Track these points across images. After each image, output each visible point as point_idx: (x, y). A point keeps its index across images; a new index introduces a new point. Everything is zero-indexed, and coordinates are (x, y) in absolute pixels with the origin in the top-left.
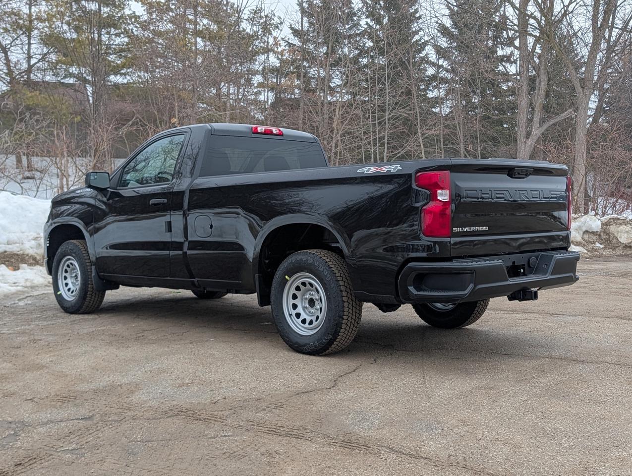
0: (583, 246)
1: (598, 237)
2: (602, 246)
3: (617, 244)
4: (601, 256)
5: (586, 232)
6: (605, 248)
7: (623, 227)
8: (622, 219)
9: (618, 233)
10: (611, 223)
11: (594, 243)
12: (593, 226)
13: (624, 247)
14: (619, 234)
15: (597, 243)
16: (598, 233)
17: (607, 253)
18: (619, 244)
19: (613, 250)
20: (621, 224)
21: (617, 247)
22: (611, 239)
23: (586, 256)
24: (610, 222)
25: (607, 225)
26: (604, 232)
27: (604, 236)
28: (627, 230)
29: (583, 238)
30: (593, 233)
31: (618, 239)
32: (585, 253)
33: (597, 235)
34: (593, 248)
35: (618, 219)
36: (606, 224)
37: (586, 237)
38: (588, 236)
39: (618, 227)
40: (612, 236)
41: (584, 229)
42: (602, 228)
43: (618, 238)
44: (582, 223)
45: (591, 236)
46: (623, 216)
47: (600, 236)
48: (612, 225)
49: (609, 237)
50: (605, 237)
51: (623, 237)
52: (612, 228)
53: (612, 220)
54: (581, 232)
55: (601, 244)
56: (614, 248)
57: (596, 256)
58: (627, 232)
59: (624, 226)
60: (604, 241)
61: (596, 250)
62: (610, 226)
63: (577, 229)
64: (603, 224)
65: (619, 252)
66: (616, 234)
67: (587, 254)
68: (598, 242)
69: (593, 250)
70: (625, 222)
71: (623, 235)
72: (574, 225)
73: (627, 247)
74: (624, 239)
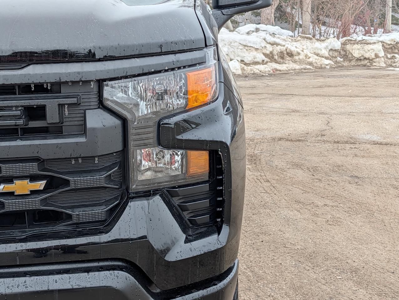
0: (330, 59)
1: (338, 53)
2: (342, 60)
3: (352, 58)
4: (343, 66)
5: (331, 50)
6: (344, 61)
8: (353, 41)
9: (352, 50)
10: (347, 43)
11: (336, 57)
12: (336, 46)
13: (356, 60)
14: (354, 50)
15: (338, 57)
16: (339, 51)
17: (346, 64)
18: (354, 58)
19: (349, 62)
20: (354, 44)
21: (352, 60)
22: (347, 54)
23: (334, 66)
24: (346, 43)
25: (344, 45)
26: (343, 50)
27: (342, 53)
28: (359, 48)
29: (329, 54)
30: (335, 50)
31: (352, 55)
32: (333, 65)
33: (338, 52)
34: (336, 61)
35: (351, 40)
36: (344, 44)
37: (331, 53)
38: (332, 53)
39: (352, 46)
40: (348, 52)
41: (330, 48)
42: (341, 47)
43: (353, 53)
44: (329, 44)
45: (334, 53)
46: (354, 38)
47: (340, 52)
48: (348, 44)
49: (346, 53)
50: (343, 53)
51: (356, 53)
52: (348, 47)
53: (347, 41)
54: (328, 50)
55: (341, 58)
56: (350, 61)
57: (339, 67)
58: (359, 49)
59: (356, 45)
60: (343, 56)
61: (339, 63)
62: (346, 45)
63: (325, 48)
64: (342, 44)
65: (353, 63)
66: (351, 51)
67: (334, 65)
68: (339, 57)
69: (336, 62)
70: (356, 42)
71: (356, 51)
72: (324, 45)
73: (359, 60)
74: (356, 54)
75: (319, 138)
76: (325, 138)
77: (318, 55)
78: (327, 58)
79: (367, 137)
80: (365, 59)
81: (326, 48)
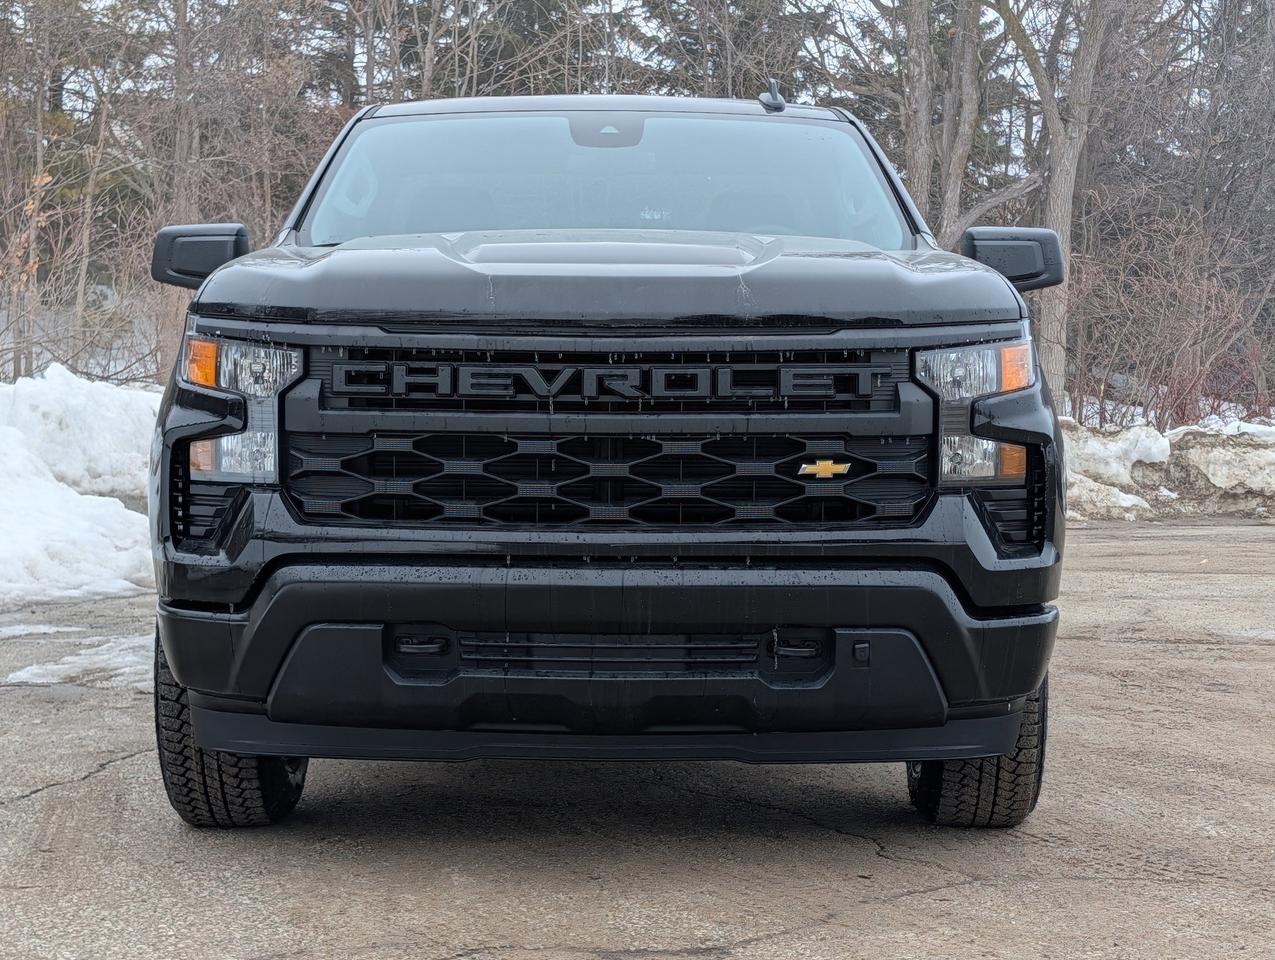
0: (1137, 493)
1: (1163, 475)
2: (1174, 495)
3: (1207, 489)
4: (1178, 515)
5: (1139, 463)
6: (1181, 499)
7: (1218, 453)
8: (1210, 436)
9: (1208, 466)
10: (1190, 444)
11: (1155, 488)
12: (1154, 450)
13: (1221, 497)
14: (1212, 466)
15: (1162, 488)
16: (1165, 466)
17: (1188, 508)
18: (1212, 490)
19: (1199, 504)
20: (1213, 446)
21: (1207, 496)
22: (1192, 479)
23: (1149, 515)
24: (1187, 442)
25: (1180, 448)
26: (1176, 465)
27: (1176, 473)
28: (1228, 458)
29: (1132, 478)
30: (1153, 465)
31: (1208, 480)
32: (1145, 510)
33: (1161, 470)
34: (1157, 499)
35: (1203, 435)
36: (1179, 446)
37: (1138, 474)
38: (1141, 474)
39: (1208, 452)
40: (1193, 472)
41: (1135, 457)
42: (1172, 455)
43: (1210, 476)
44: (1131, 444)
45: (1148, 473)
46: (1212, 429)
47: (1167, 471)
48: (1192, 447)
49: (1188, 475)
50: (1177, 475)
51: (1219, 474)
52: (1195, 455)
53: (1190, 437)
54: (1129, 465)
55: (1170, 490)
56: (1202, 499)
57: (1168, 516)
58: (1228, 463)
59: (1221, 450)
60: (1177, 483)
61: (1166, 504)
62: (1188, 448)
63: (1120, 458)
64: (1173, 446)
65: (1211, 506)
66: (1202, 468)
67: (1151, 511)
68: (1165, 486)
69: (1156, 502)
70: (1218, 441)
71: (1220, 469)
72: (1115, 447)
73: (1229, 495)
74: (1221, 479)
75: (1129, 635)
76: (1142, 635)
77: (1096, 478)
78: (1126, 489)
79: (1252, 634)
80: (1250, 493)
81: (1122, 457)
